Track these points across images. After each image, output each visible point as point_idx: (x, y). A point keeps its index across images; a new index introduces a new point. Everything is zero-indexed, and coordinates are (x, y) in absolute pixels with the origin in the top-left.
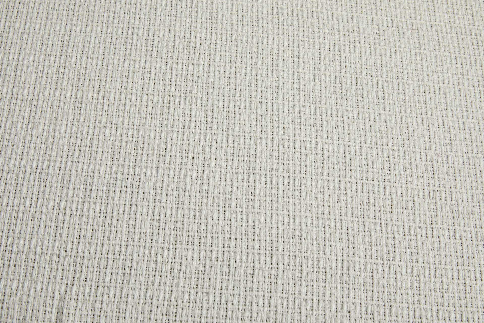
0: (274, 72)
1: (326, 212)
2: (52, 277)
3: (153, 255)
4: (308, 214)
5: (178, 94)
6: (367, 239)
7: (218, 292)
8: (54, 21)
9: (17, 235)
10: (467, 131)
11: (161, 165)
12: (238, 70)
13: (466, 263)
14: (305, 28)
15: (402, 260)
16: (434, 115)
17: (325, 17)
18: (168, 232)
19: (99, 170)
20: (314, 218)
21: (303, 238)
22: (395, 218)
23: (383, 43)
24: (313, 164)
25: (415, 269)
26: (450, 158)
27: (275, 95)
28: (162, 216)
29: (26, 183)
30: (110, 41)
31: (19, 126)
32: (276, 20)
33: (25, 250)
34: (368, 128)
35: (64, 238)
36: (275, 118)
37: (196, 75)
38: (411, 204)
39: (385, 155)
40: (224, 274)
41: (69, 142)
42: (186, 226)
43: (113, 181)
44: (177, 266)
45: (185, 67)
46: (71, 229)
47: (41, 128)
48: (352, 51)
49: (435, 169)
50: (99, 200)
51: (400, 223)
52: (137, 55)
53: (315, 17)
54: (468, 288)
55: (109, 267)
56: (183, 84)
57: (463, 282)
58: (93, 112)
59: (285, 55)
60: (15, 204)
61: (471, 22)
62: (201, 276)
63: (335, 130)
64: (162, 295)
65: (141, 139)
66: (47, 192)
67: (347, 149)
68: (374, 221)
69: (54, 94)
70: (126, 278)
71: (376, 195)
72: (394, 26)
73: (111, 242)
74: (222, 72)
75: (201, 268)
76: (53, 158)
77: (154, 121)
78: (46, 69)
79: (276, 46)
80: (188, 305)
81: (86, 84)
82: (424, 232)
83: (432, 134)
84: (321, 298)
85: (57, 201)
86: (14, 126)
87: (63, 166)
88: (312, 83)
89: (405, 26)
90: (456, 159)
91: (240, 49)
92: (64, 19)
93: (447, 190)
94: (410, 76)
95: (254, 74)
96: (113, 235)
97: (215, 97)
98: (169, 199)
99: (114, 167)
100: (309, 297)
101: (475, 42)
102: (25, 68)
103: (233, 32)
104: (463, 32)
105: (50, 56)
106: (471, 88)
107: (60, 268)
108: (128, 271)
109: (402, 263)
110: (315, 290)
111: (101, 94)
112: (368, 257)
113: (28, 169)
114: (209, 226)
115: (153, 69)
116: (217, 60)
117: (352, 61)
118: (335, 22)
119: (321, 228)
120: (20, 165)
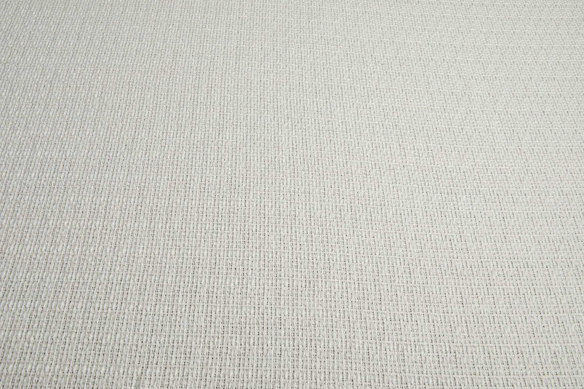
0: (292, 204)
1: (333, 305)
2: (131, 362)
3: (206, 342)
4: (320, 307)
5: (223, 222)
6: (363, 325)
7: (255, 369)
8: (133, 172)
9: (105, 331)
10: (433, 241)
11: (212, 275)
12: (266, 204)
13: (438, 340)
14: (314, 172)
15: (390, 339)
16: (408, 231)
17: (327, 163)
18: (217, 325)
19: (167, 280)
20: (324, 311)
21: (316, 325)
22: (383, 308)
23: (369, 180)
24: (323, 270)
25: (400, 346)
26: (421, 262)
27: (294, 221)
28: (213, 313)
29: (113, 292)
30: (174, 185)
31: (108, 250)
32: (292, 167)
33: (112, 343)
34: (361, 243)
35: (141, 332)
36: (294, 238)
37: (236, 208)
38: (394, 297)
39: (374, 262)
40: (259, 355)
41: (145, 260)
42: (231, 320)
43: (177, 288)
44: (224, 350)
45: (228, 203)
46: (146, 325)
47: (124, 250)
48: (347, 187)
49: (411, 270)
50: (167, 303)
51: (387, 311)
52: (194, 196)
53: (320, 164)
54: (441, 359)
55: (174, 353)
56: (227, 215)
57: (437, 354)
58: (162, 238)
59: (299, 192)
60: (105, 307)
61: (432, 162)
62: (242, 357)
63: (337, 245)
64: (213, 373)
65: (197, 256)
66: (129, 298)
67: (347, 258)
68: (368, 311)
69: (134, 225)
70: (187, 361)
71: (369, 292)
72: (377, 167)
73: (176, 334)
74: (255, 205)
75: (242, 351)
76: (133, 273)
77: (206, 243)
78: (128, 207)
79: (292, 186)
80: (233, 379)
81: (157, 218)
82: (405, 318)
83: (407, 244)
84: (331, 370)
85: (136, 304)
86: (105, 249)
87: (140, 278)
88: (319, 211)
89: (384, 167)
90: (426, 262)
91: (267, 189)
92: (141, 171)
93: (421, 285)
94: (390, 203)
95: (277, 206)
96: (177, 329)
97: (250, 224)
98: (218, 300)
99: (178, 278)
100: (322, 370)
101: (435, 176)
102: (112, 207)
103: (262, 176)
104: (427, 169)
105: (131, 198)
106: (435, 210)
107: (138, 355)
108: (188, 355)
109: (390, 342)
110: (326, 365)
111: (168, 225)
112: (364, 338)
113: (115, 281)
114: (247, 319)
115: (205, 206)
116: (251, 197)
117: (348, 194)
118: (335, 166)
119: (330, 318)
120: (109, 278)
